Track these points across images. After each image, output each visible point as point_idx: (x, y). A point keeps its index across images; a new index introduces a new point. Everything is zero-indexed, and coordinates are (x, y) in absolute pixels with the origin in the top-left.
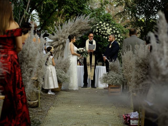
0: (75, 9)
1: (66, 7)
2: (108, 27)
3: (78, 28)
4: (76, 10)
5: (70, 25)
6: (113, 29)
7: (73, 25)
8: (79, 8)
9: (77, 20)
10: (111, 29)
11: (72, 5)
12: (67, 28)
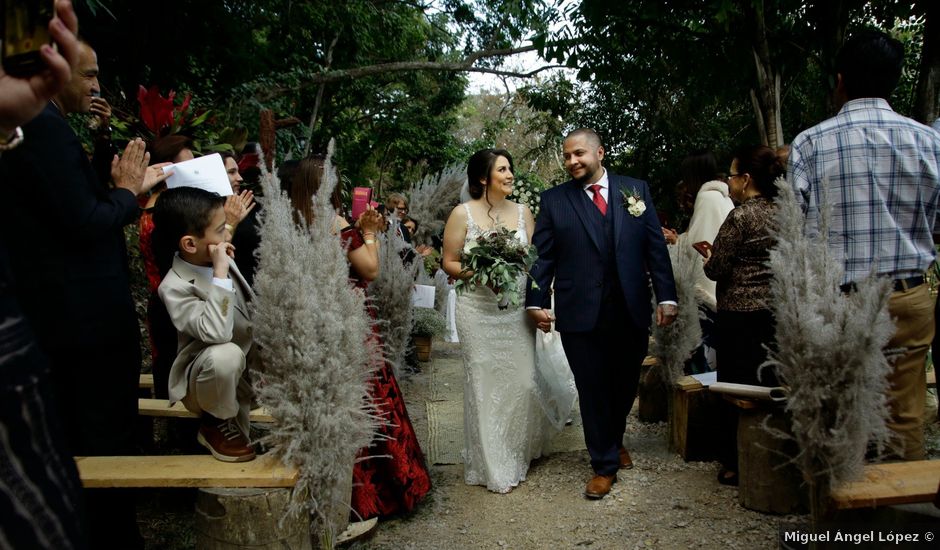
0: (423, 147)
1: (402, 145)
2: (522, 189)
3: (448, 198)
4: (427, 150)
5: (429, 192)
6: (533, 193)
7: (436, 191)
8: (433, 144)
9: (443, 178)
10: (529, 194)
11: (415, 136)
12: (421, 199)
